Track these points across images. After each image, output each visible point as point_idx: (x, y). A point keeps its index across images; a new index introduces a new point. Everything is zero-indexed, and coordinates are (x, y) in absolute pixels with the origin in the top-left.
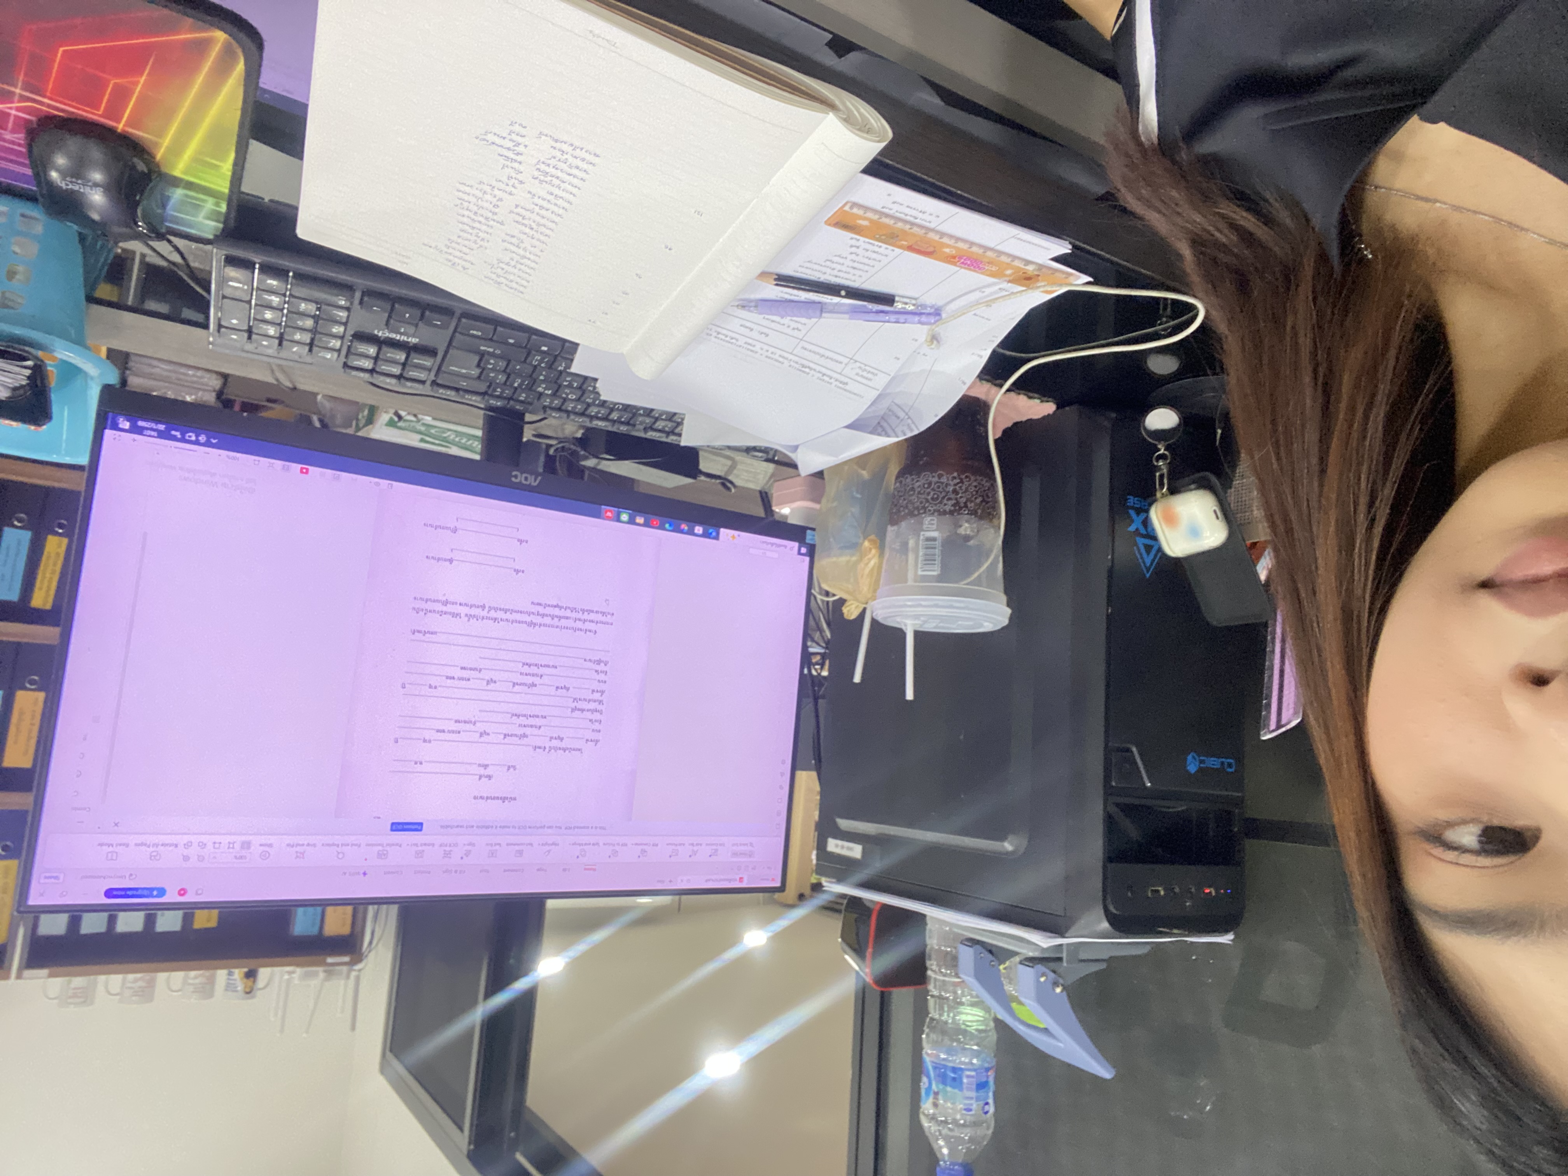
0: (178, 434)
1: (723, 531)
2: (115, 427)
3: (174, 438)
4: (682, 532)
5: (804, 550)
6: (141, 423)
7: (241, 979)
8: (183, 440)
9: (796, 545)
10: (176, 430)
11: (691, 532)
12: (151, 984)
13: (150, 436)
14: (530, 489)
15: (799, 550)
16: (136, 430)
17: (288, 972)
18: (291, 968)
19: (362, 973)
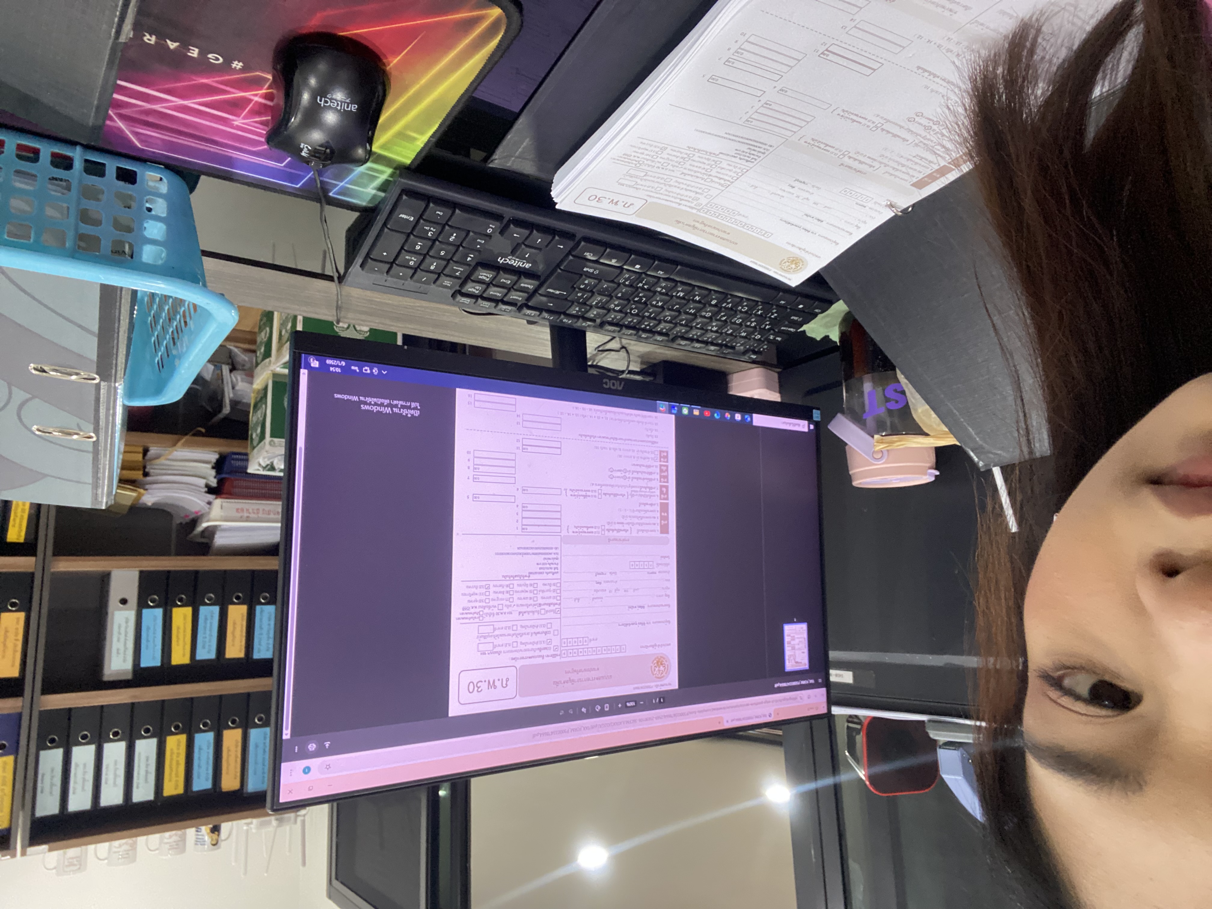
0: (356, 369)
2: (308, 367)
7: (208, 834)
8: (361, 373)
9: (808, 423)
10: (355, 366)
11: (733, 420)
12: (134, 847)
14: (616, 393)
17: (246, 823)
18: (248, 820)
19: (307, 818)
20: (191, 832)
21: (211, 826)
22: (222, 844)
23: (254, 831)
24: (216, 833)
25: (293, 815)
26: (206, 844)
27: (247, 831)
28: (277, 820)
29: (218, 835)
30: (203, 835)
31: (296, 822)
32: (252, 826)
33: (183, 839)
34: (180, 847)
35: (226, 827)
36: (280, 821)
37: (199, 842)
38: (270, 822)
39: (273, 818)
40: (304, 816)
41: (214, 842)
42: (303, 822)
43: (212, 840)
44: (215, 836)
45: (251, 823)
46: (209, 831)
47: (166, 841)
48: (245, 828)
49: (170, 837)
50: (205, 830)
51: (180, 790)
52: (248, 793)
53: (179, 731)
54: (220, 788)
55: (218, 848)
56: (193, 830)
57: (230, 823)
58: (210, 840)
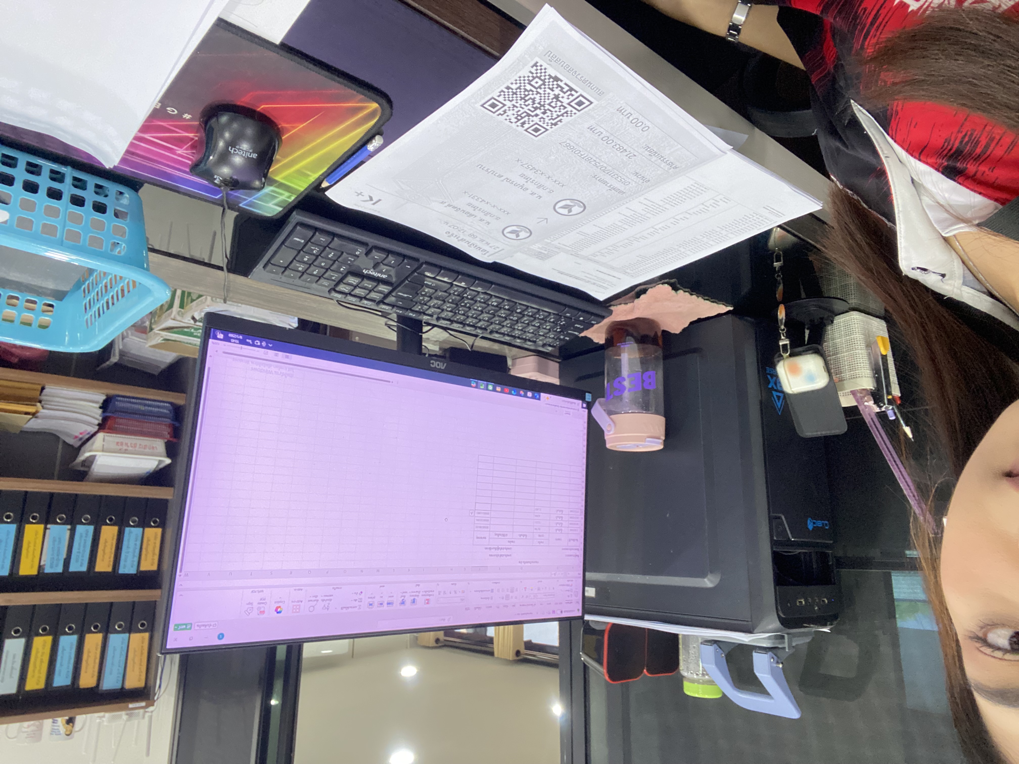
0: (250, 341)
1: (542, 394)
2: (215, 338)
3: (248, 344)
4: (520, 396)
5: (585, 405)
6: (230, 335)
7: (63, 725)
8: (253, 345)
9: (580, 402)
10: (249, 339)
11: (525, 396)
13: (235, 343)
14: (440, 371)
15: (582, 405)
16: (227, 339)
17: (99, 717)
18: (102, 714)
19: (154, 713)
20: (47, 723)
21: (67, 718)
22: (76, 735)
23: (105, 724)
24: (71, 724)
25: (142, 711)
26: (60, 734)
27: (100, 724)
28: (127, 714)
29: (73, 727)
30: (59, 726)
31: (144, 717)
32: (104, 719)
33: (40, 728)
34: (36, 736)
35: (80, 719)
36: (130, 716)
37: (54, 732)
38: (120, 717)
39: (123, 713)
40: (152, 712)
41: (68, 733)
42: (151, 718)
43: (67, 730)
44: (69, 727)
45: (104, 717)
46: (64, 722)
47: (24, 730)
48: (98, 721)
49: (29, 726)
50: (61, 721)
51: (41, 685)
52: (102, 690)
53: (46, 633)
54: (78, 685)
55: (71, 738)
56: (50, 720)
57: (84, 716)
58: (65, 730)
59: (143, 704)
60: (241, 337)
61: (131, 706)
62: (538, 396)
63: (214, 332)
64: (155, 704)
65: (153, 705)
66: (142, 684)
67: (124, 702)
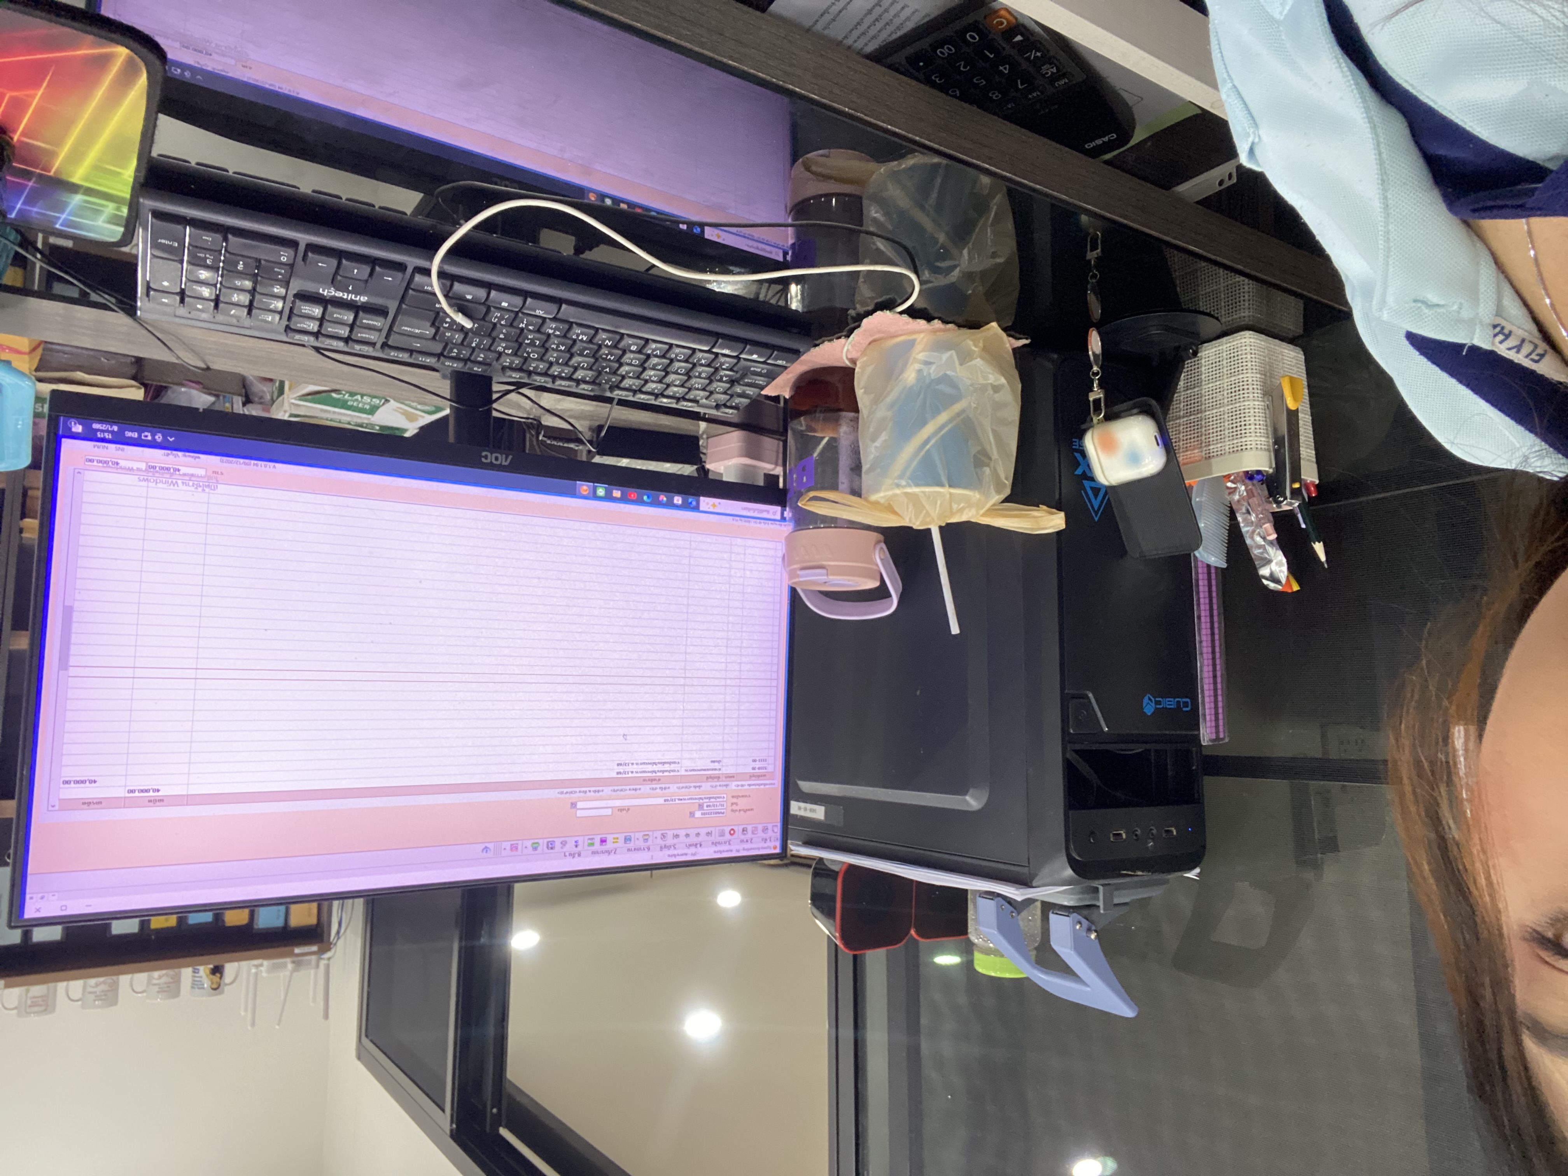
0: (133, 435)
1: (702, 499)
2: (71, 435)
4: (661, 503)
6: (95, 427)
7: (208, 976)
8: (139, 443)
10: (130, 432)
11: (670, 503)
12: (114, 988)
13: (104, 442)
16: (89, 434)
17: (255, 966)
18: (258, 961)
19: (332, 961)
20: (186, 973)
21: (211, 966)
22: (226, 989)
23: (264, 974)
24: (218, 975)
25: (314, 958)
26: (203, 988)
27: (256, 974)
28: (293, 962)
29: (221, 978)
30: (201, 977)
31: (317, 966)
32: (262, 969)
33: (177, 981)
34: (172, 990)
35: (230, 969)
36: (298, 965)
37: (196, 985)
38: (284, 966)
39: (288, 960)
40: (329, 959)
41: (215, 986)
42: (328, 967)
43: (212, 983)
44: (216, 978)
45: (262, 965)
46: (208, 972)
47: (155, 982)
48: (254, 970)
49: (160, 977)
50: (204, 970)
51: (172, 924)
52: (259, 929)
54: (223, 921)
56: (190, 970)
57: (236, 964)
58: (210, 983)
59: (314, 948)
60: (115, 428)
61: (297, 950)
62: (694, 503)
63: (65, 423)
64: (333, 951)
65: (329, 949)
66: (313, 921)
67: (285, 946)
